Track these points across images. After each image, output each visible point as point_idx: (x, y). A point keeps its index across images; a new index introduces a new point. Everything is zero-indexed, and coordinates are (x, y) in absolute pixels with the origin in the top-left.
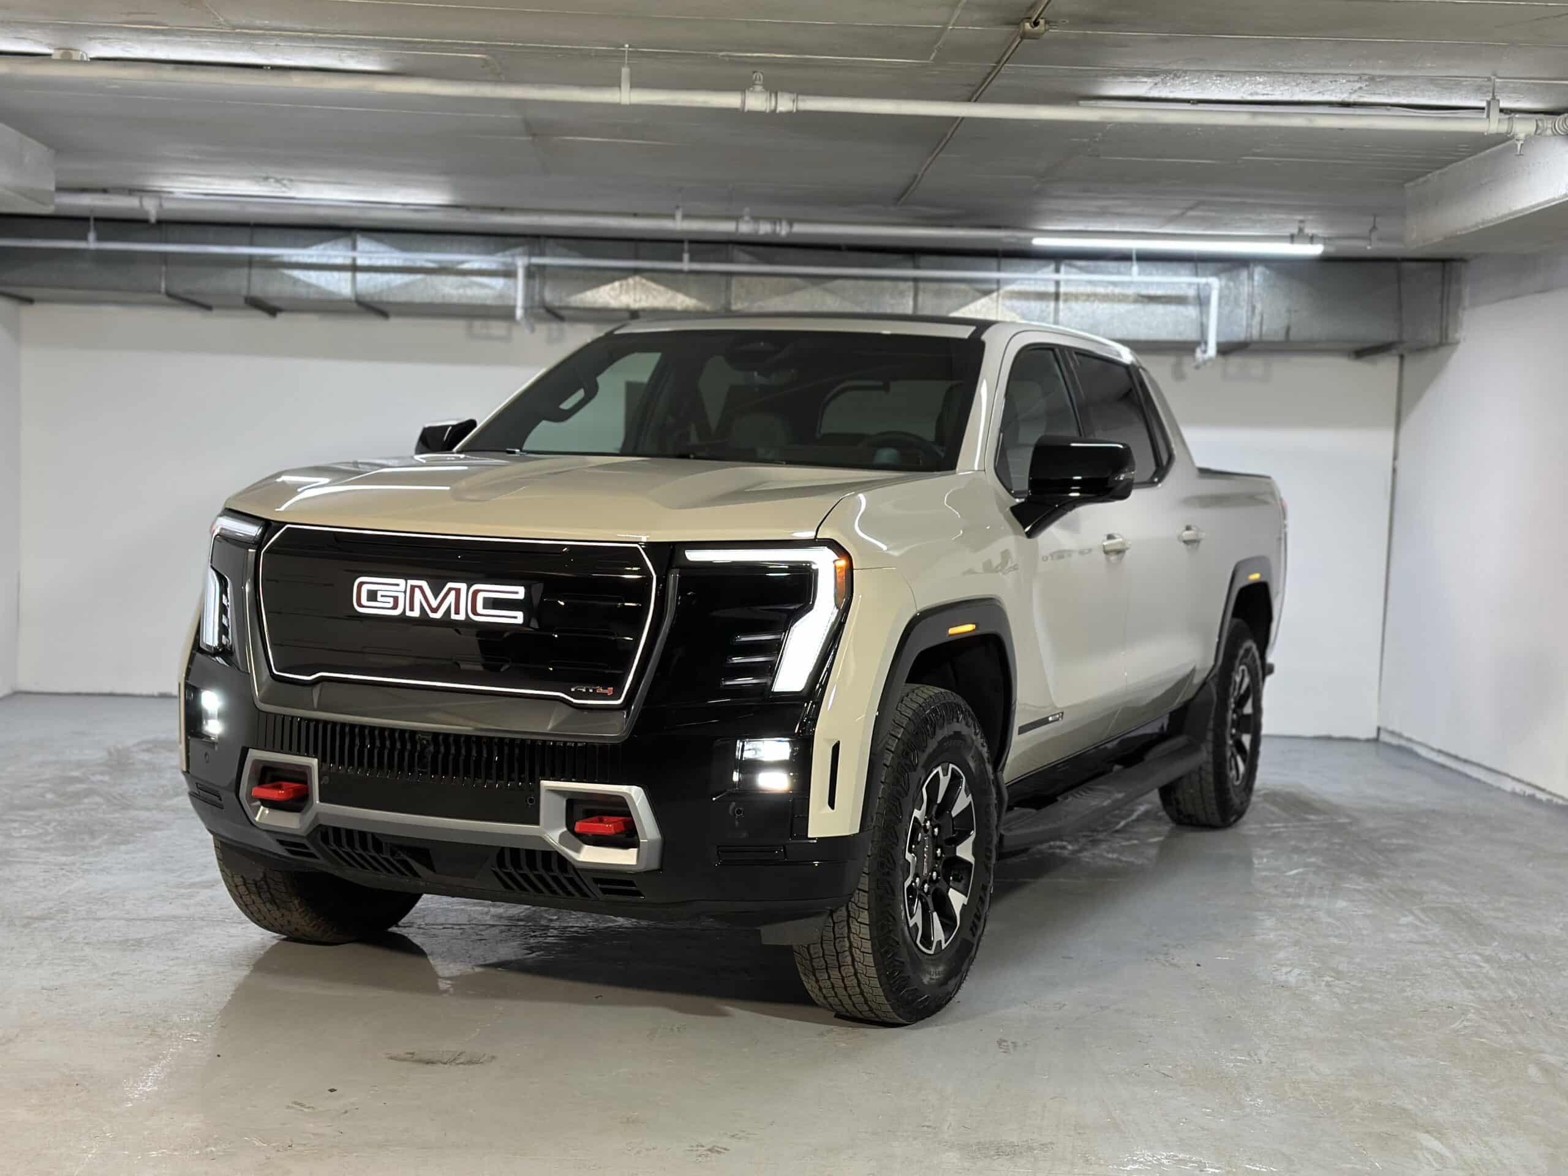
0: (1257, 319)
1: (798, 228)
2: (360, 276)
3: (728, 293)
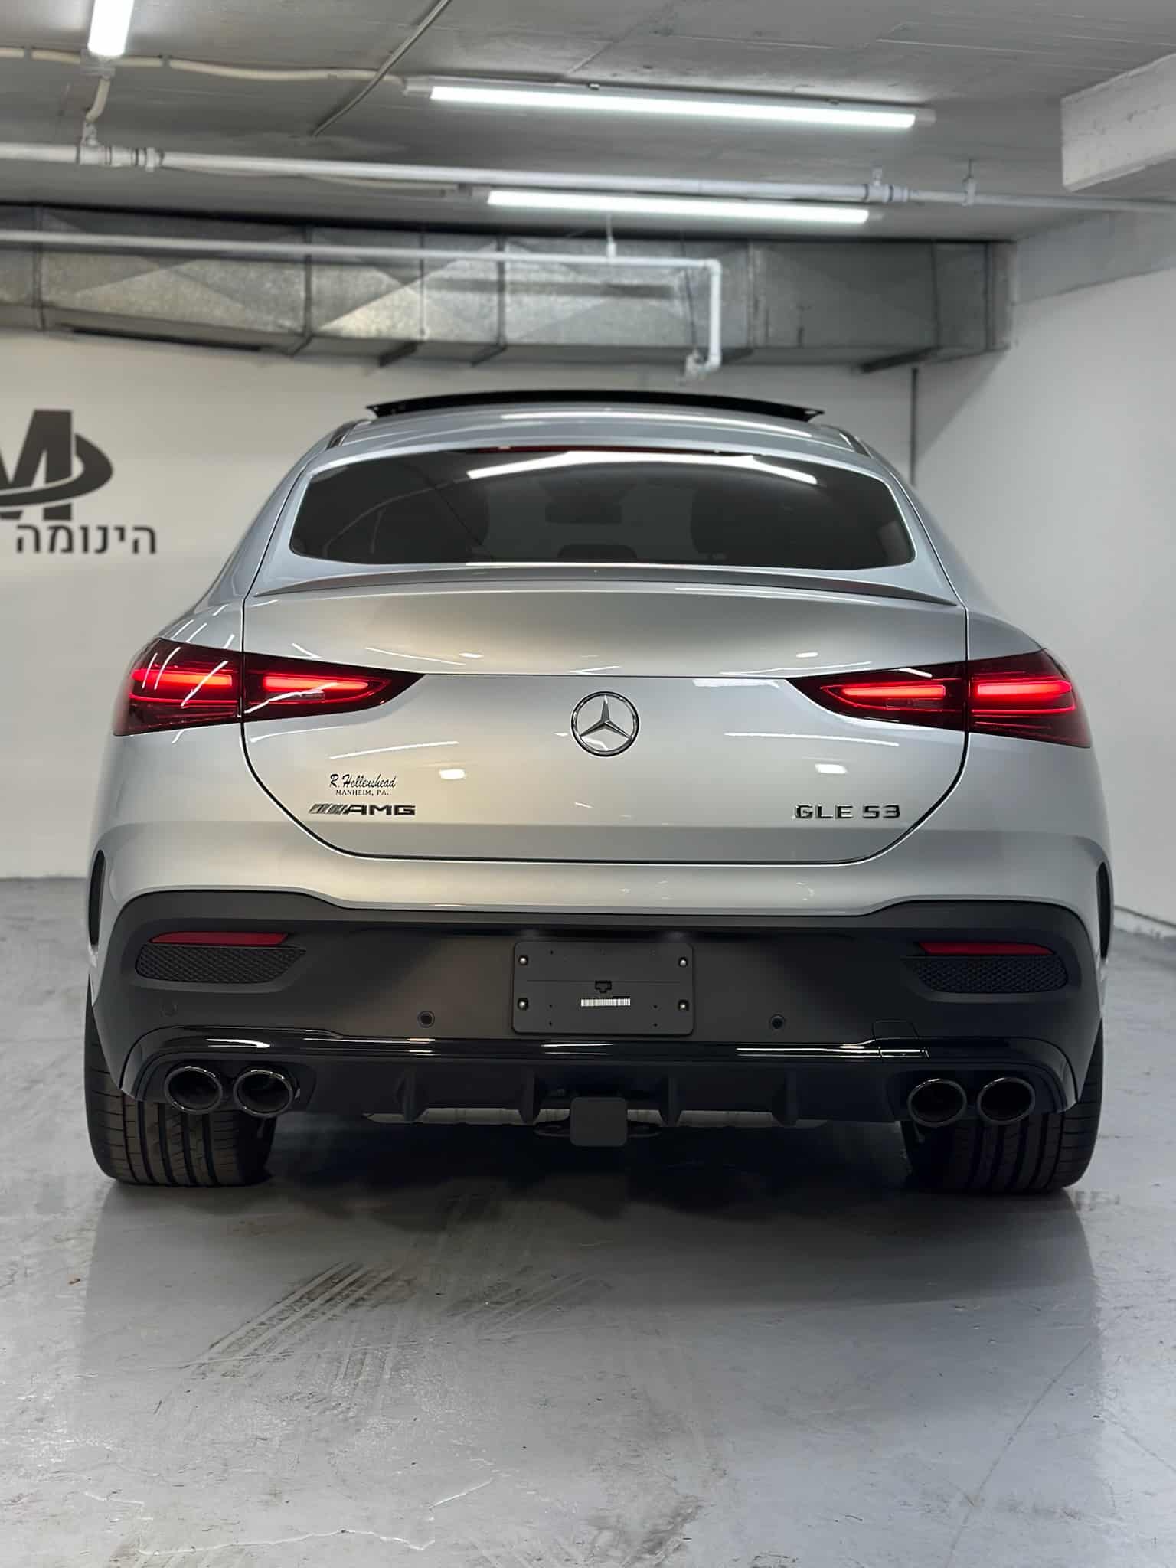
0: (761, 316)
1: (172, 160)
3: (37, 277)
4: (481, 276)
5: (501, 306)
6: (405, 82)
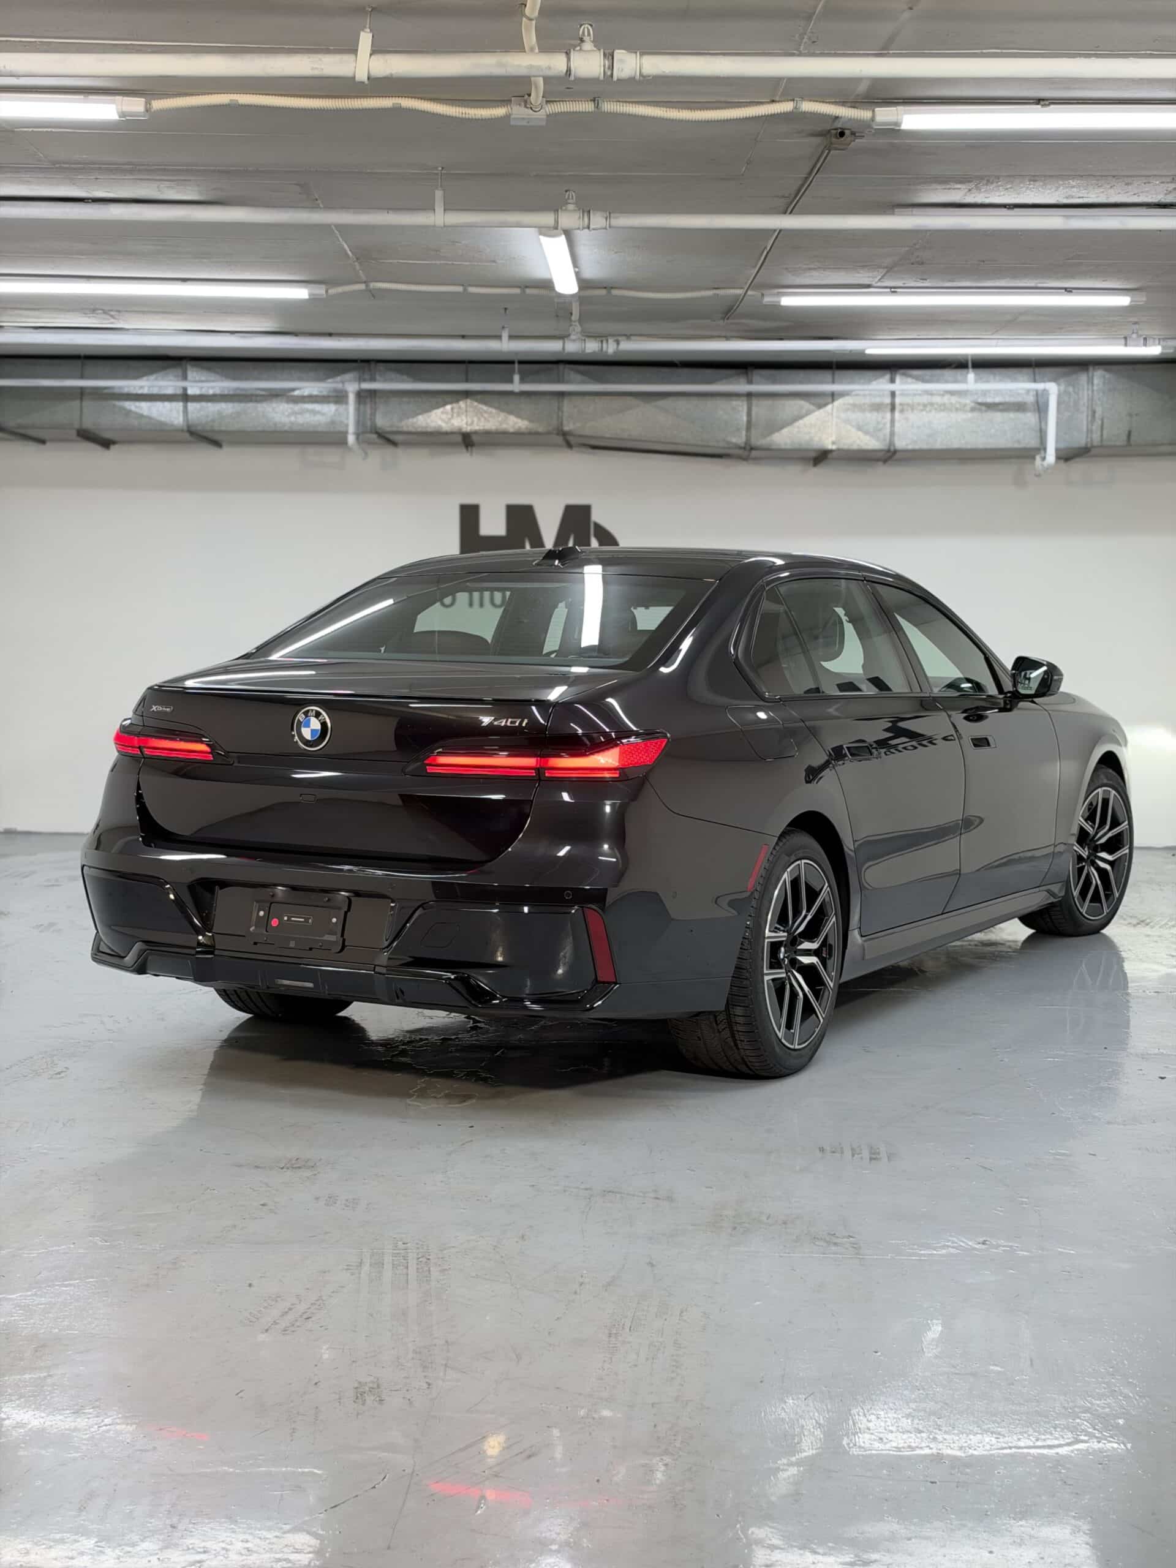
0: (1098, 423)
1: (626, 346)
2: (192, 406)
3: (560, 413)
4: (878, 400)
5: (893, 421)
6: (763, 295)
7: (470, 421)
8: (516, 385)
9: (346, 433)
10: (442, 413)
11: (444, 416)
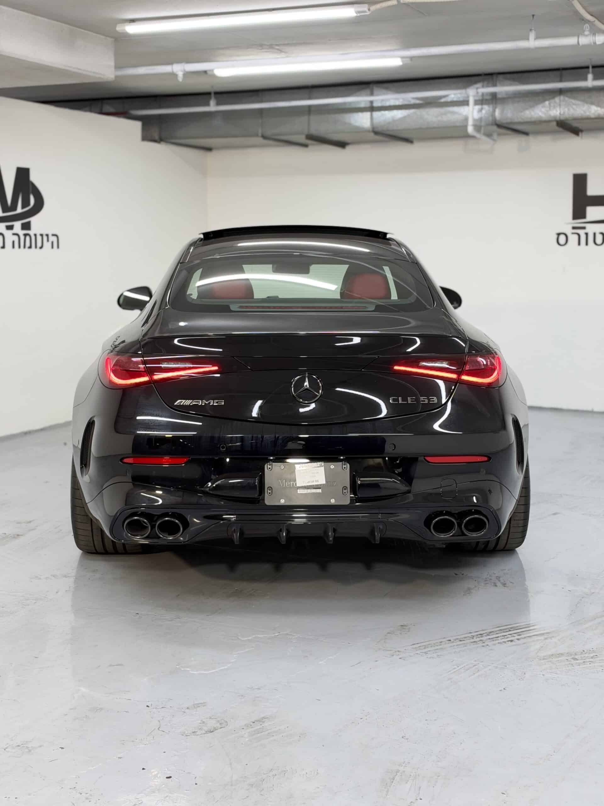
2: (376, 114)
7: (562, 113)
8: (590, 82)
9: (466, 127)
10: (543, 107)
11: (543, 110)
